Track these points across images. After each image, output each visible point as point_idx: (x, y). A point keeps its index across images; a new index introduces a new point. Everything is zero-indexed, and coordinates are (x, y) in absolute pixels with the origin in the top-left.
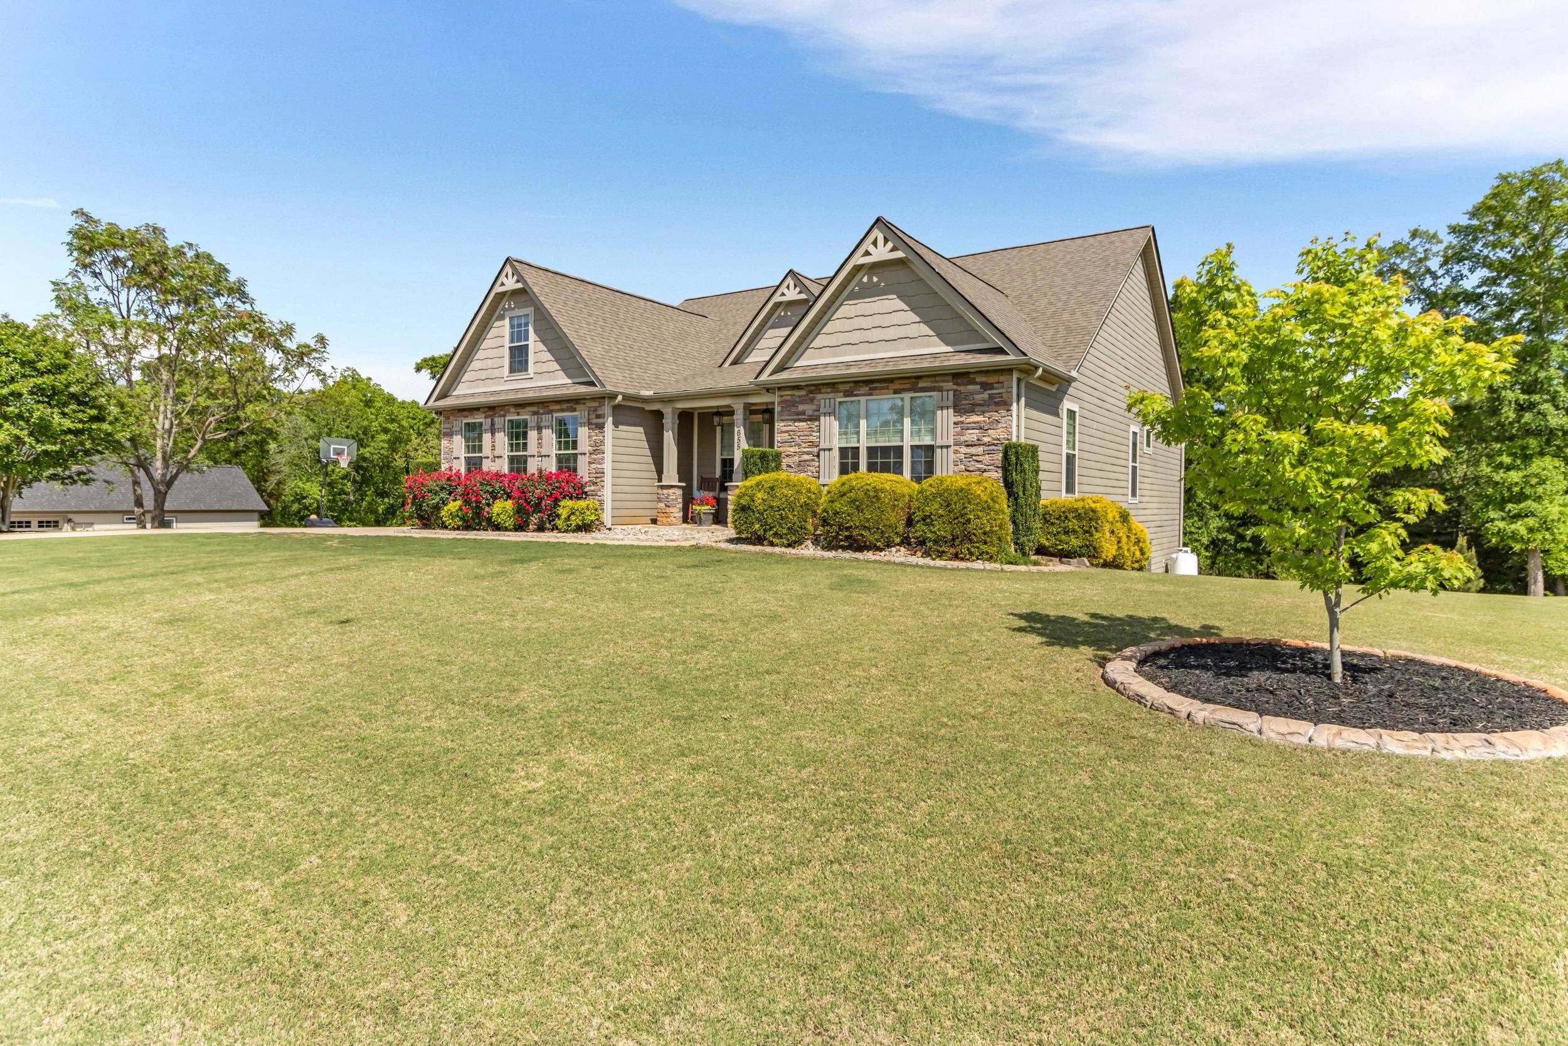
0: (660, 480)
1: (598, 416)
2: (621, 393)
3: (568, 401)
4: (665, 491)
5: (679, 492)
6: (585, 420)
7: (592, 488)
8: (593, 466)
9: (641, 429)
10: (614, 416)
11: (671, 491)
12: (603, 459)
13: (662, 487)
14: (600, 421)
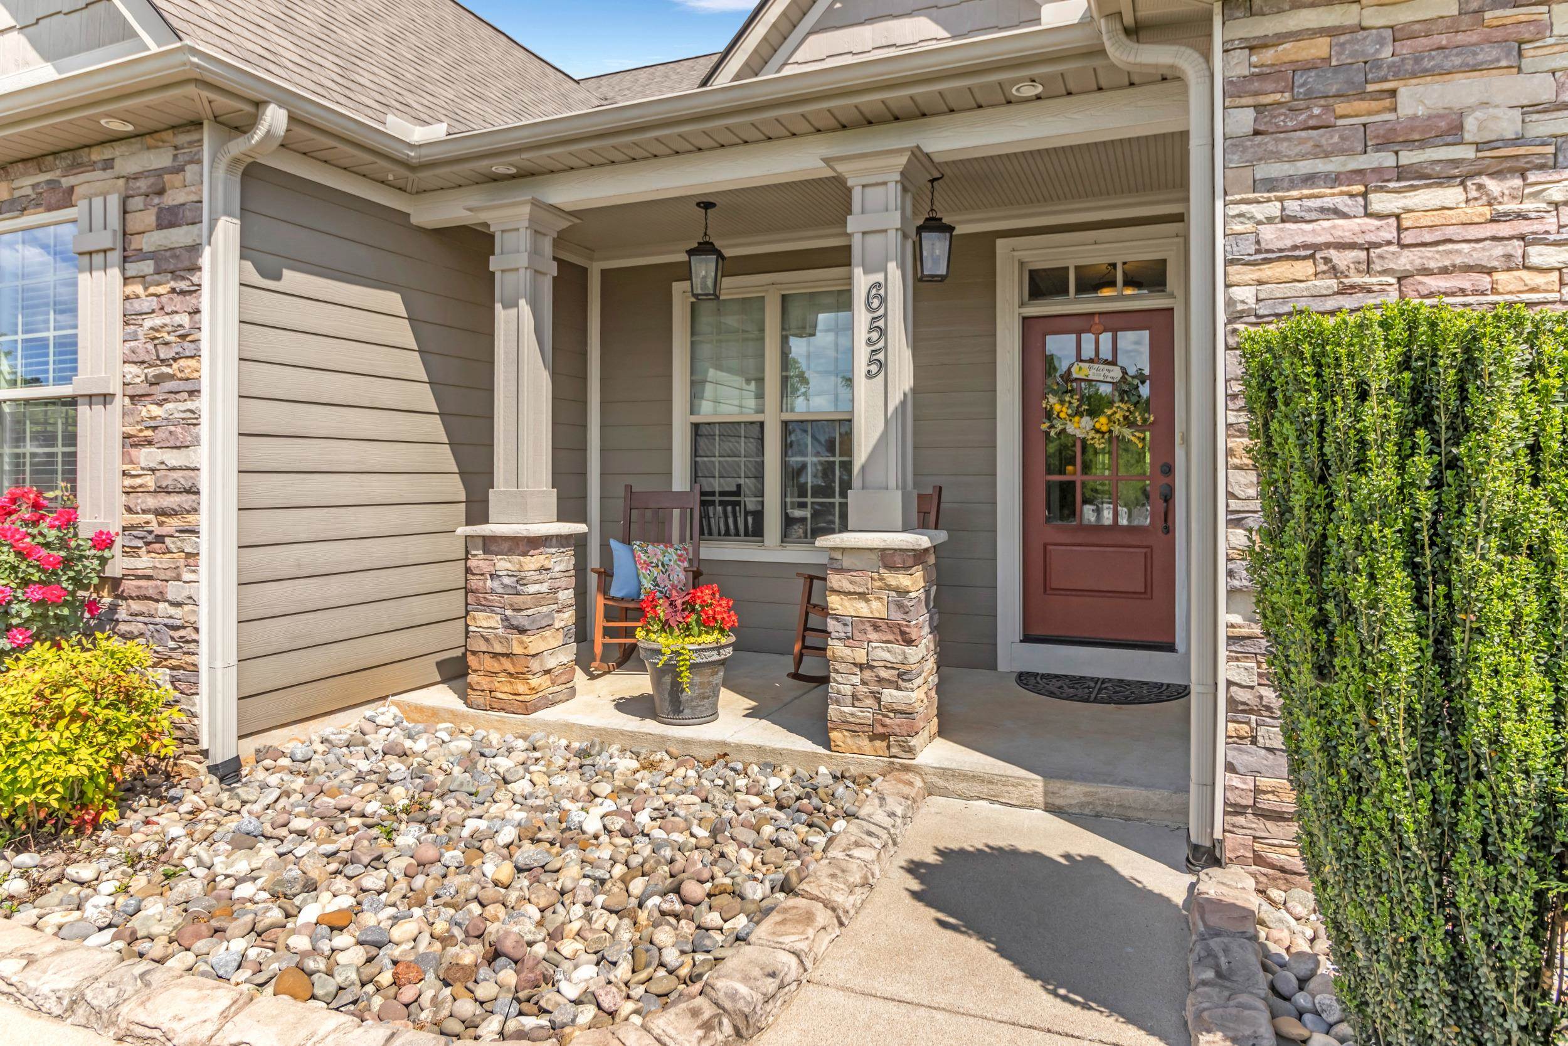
0: (477, 511)
1: (169, 219)
2: (285, 98)
3: (36, 160)
4: (503, 564)
5: (562, 562)
6: (105, 239)
7: (144, 562)
8: (146, 456)
9: (393, 301)
10: (245, 212)
11: (532, 562)
12: (192, 420)
13: (490, 544)
14: (179, 236)
